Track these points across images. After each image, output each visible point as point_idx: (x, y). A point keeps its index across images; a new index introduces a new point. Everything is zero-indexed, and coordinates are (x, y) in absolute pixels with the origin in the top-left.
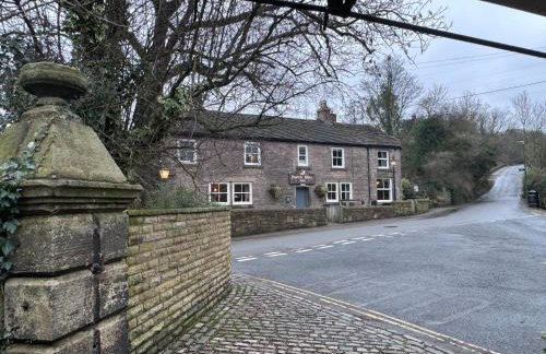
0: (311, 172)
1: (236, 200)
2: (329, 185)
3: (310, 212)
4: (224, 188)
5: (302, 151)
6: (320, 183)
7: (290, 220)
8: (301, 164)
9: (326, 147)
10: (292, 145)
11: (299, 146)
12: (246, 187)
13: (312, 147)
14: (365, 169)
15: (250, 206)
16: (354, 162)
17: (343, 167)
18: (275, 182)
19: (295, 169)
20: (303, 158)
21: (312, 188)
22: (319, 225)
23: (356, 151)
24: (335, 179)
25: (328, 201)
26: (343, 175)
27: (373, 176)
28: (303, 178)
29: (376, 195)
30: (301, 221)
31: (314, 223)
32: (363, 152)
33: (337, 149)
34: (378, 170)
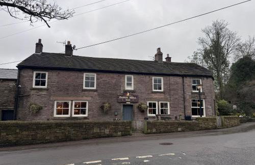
0: (135, 94)
1: (75, 113)
2: (150, 104)
3: (116, 124)
4: (66, 105)
5: (129, 79)
6: (142, 102)
7: (96, 130)
8: (128, 88)
9: (147, 77)
10: (121, 75)
11: (126, 76)
12: (84, 105)
13: (137, 76)
14: (180, 92)
15: (85, 118)
16: (172, 87)
17: (162, 90)
18: (106, 101)
19: (122, 92)
20: (129, 84)
21: (136, 105)
22: (123, 135)
23: (173, 79)
24: (155, 99)
25: (149, 115)
26: (162, 96)
27: (188, 97)
28: (128, 99)
29: (190, 111)
30: (107, 131)
31: (119, 133)
32: (179, 80)
33: (158, 78)
34: (193, 93)
